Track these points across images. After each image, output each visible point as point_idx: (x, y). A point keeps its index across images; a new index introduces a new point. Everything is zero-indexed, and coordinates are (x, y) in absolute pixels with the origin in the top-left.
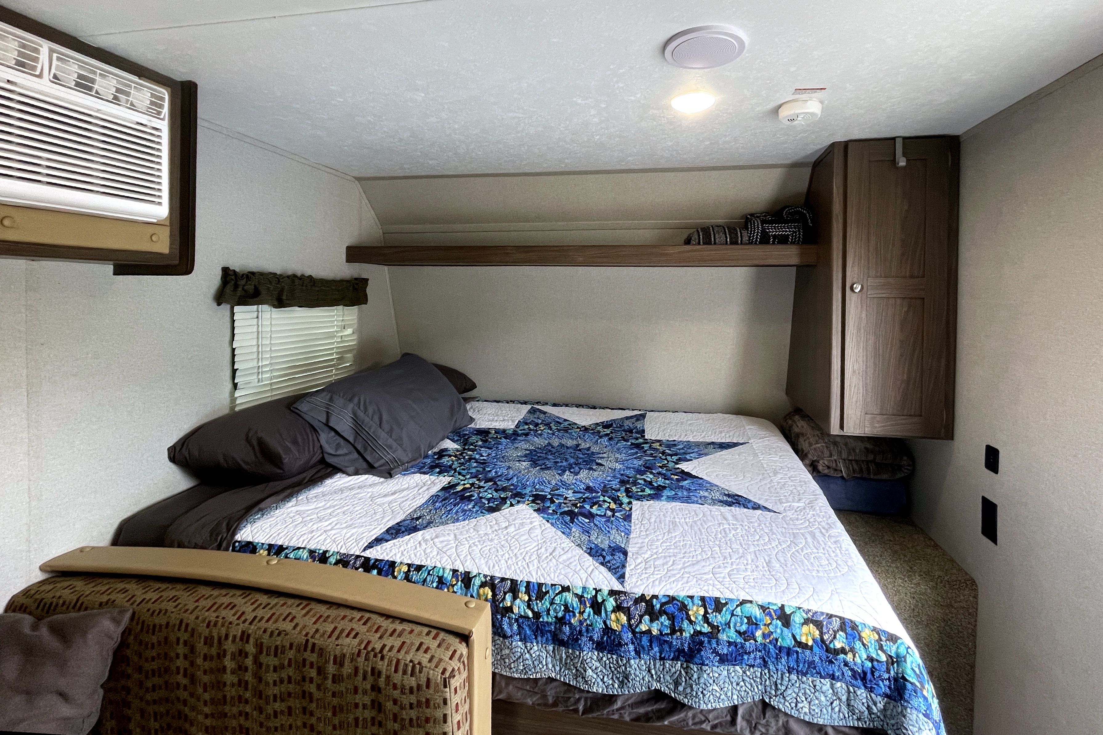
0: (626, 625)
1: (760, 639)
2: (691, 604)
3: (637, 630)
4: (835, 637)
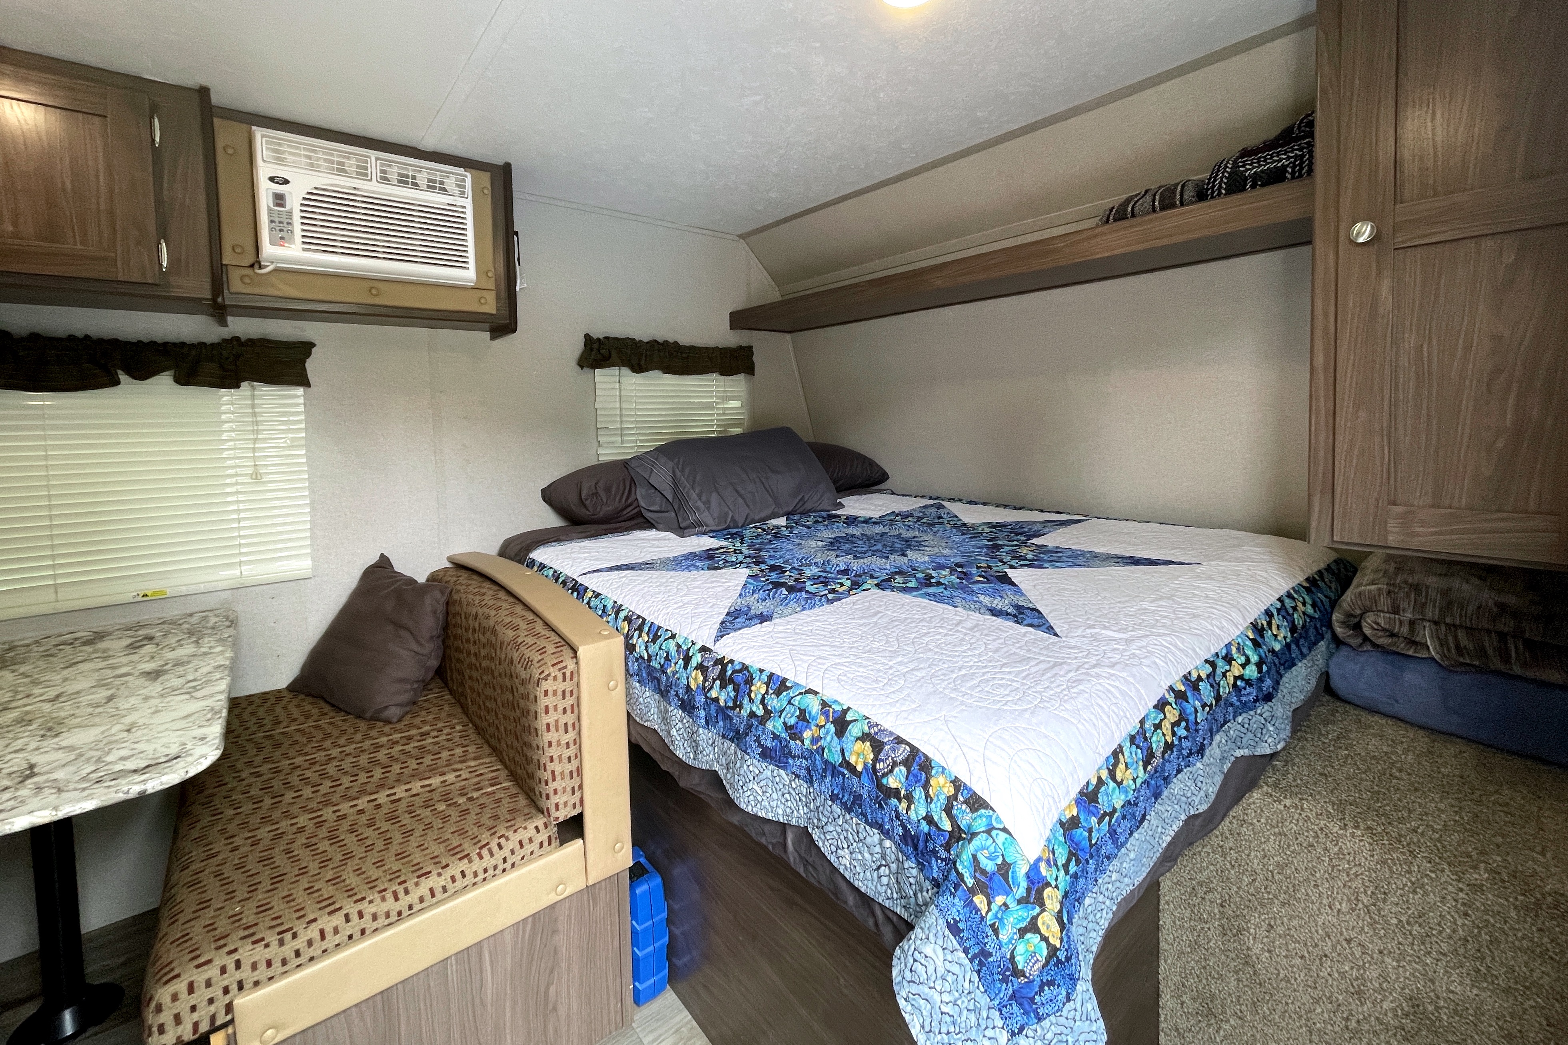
0: (701, 686)
1: (807, 742)
2: (757, 678)
3: (708, 695)
4: (891, 771)
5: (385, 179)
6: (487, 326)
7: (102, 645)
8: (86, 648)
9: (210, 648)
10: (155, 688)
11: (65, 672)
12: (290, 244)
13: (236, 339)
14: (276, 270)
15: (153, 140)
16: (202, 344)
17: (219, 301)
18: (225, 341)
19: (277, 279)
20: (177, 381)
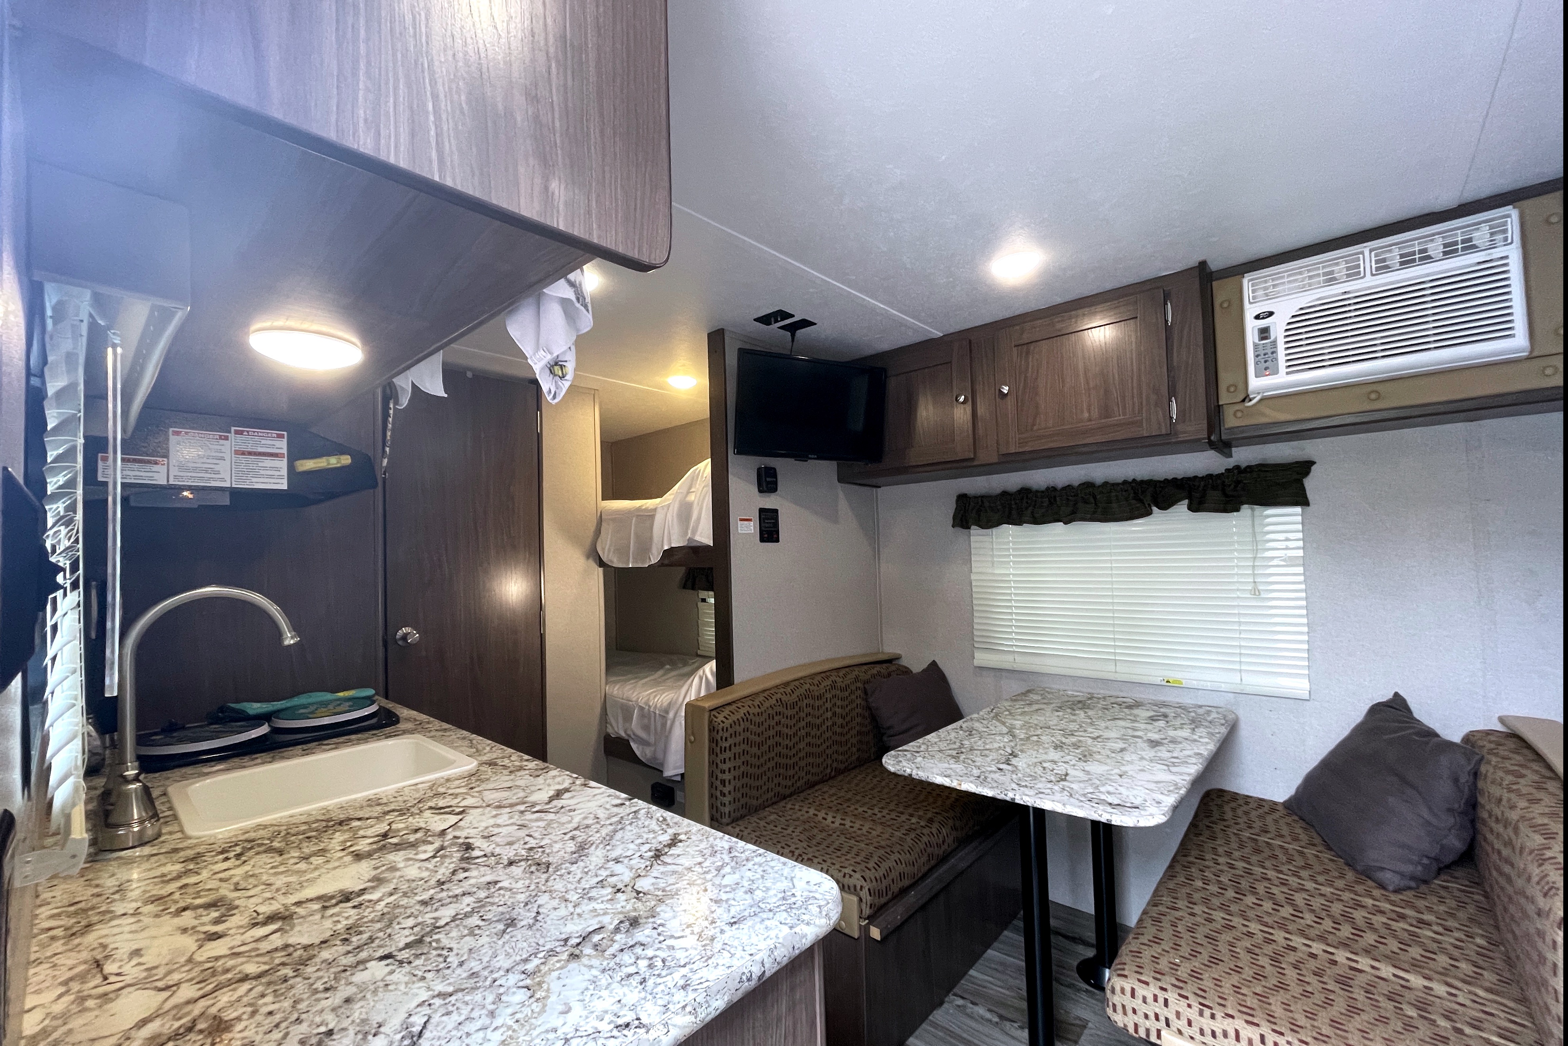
5: (1383, 269)
7: (1136, 711)
8: (1126, 710)
9: (1200, 737)
10: (1149, 753)
11: (1109, 723)
12: (1276, 372)
13: (1237, 467)
14: (1261, 400)
15: (1166, 321)
16: (1210, 476)
17: (1212, 438)
18: (1227, 470)
19: (1262, 408)
20: (1190, 508)
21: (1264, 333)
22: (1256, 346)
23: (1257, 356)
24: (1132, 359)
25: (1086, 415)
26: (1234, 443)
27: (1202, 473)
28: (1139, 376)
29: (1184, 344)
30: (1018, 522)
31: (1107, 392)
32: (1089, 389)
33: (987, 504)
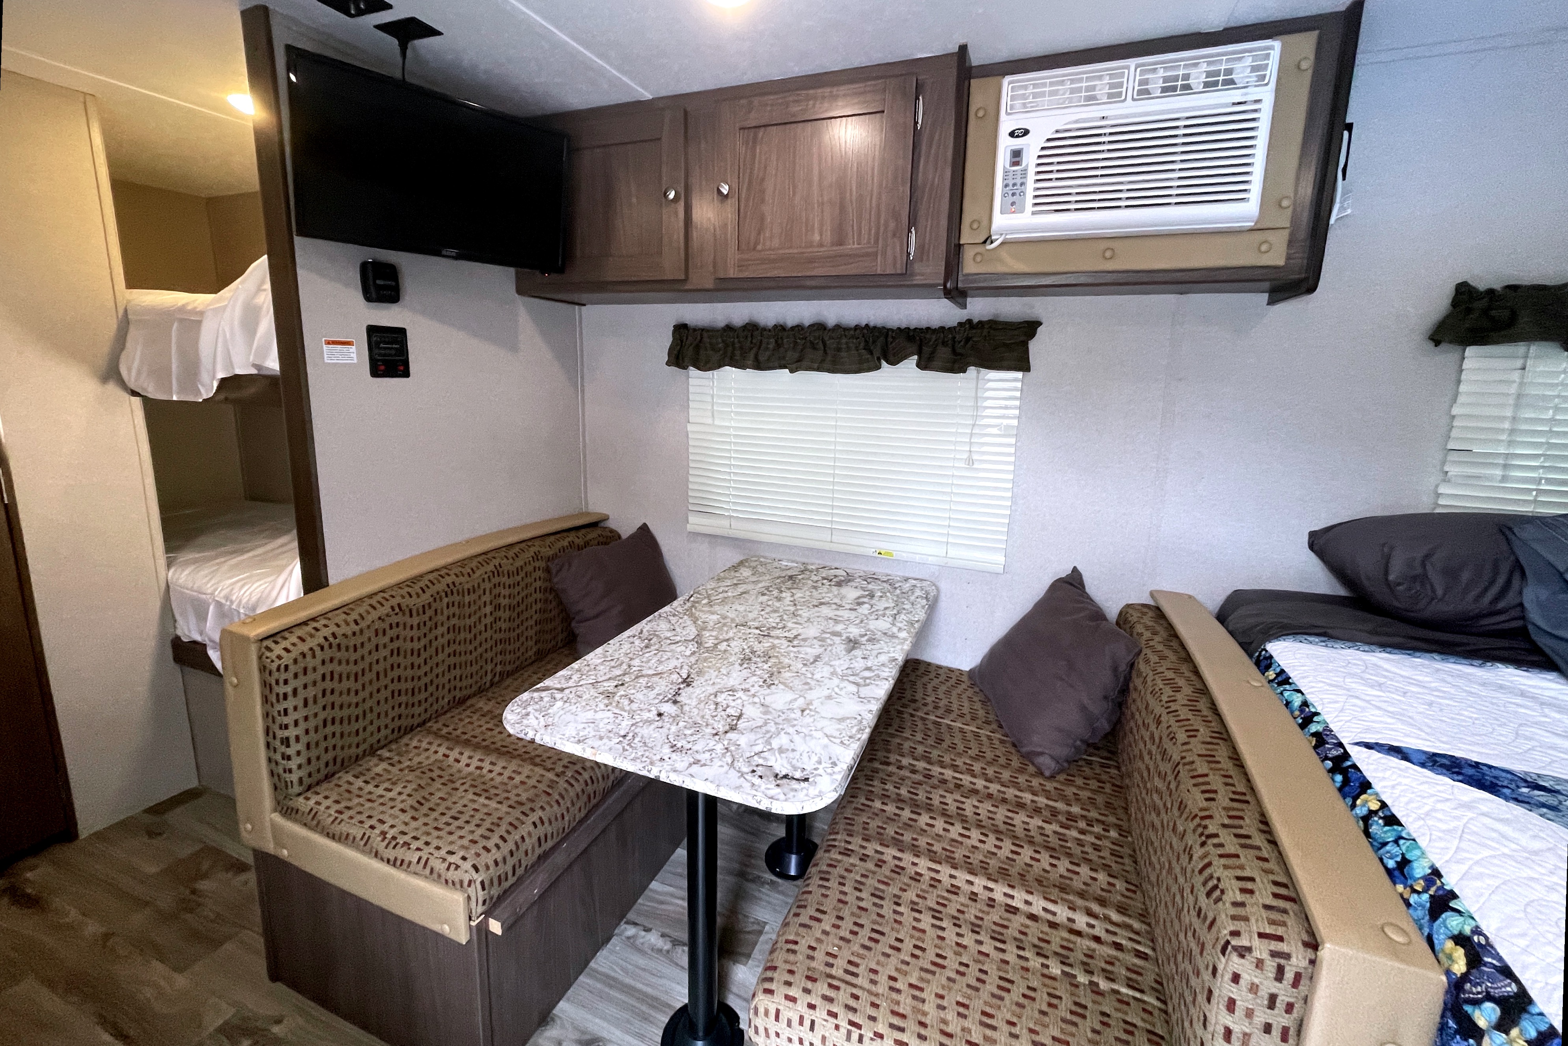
5: (1144, 93)
6: (1267, 285)
7: (844, 591)
8: (835, 589)
11: (812, 612)
12: (1022, 211)
13: (969, 321)
14: (1002, 243)
15: (916, 123)
16: (942, 329)
17: (948, 285)
18: (960, 324)
19: (1004, 254)
20: (918, 365)
21: (1017, 154)
22: (1006, 172)
23: (1006, 186)
24: (873, 169)
25: (817, 237)
26: (969, 292)
27: (935, 323)
28: (880, 194)
29: (931, 159)
30: (740, 365)
31: (842, 208)
32: (823, 204)
33: (706, 340)
